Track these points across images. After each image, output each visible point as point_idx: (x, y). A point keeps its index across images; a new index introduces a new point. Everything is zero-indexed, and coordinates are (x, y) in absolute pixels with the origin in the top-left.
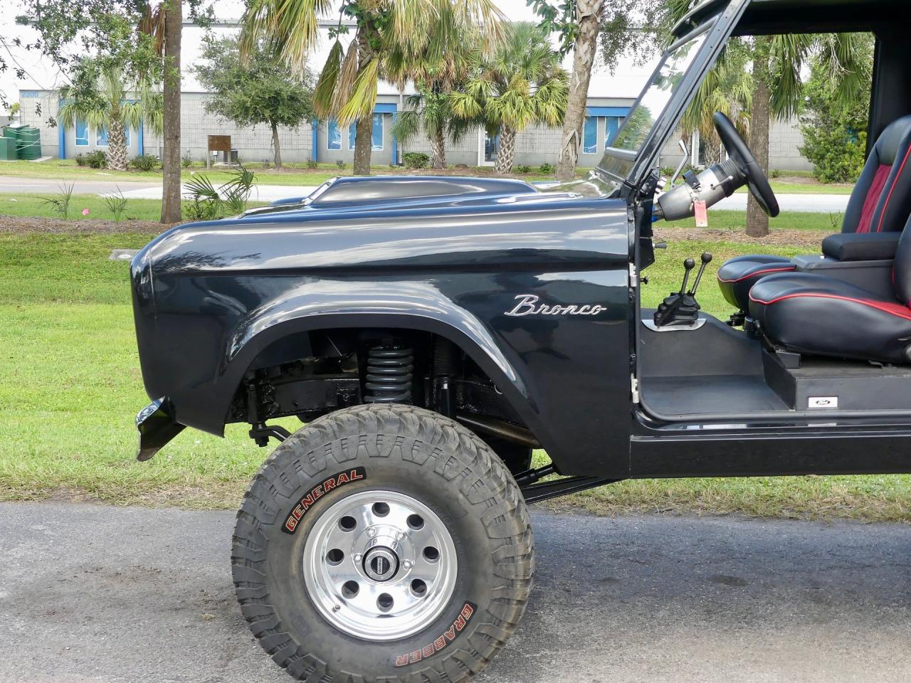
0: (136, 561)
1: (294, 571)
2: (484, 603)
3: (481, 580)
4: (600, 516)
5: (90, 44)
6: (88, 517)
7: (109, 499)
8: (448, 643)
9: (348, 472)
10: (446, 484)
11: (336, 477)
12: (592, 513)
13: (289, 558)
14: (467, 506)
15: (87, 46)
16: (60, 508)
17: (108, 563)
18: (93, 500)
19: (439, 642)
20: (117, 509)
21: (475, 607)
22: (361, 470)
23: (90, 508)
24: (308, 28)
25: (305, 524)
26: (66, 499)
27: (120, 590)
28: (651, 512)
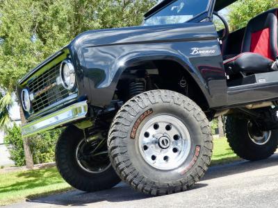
1: (138, 152)
2: (202, 144)
3: (199, 136)
8: (195, 161)
9: (147, 111)
10: (179, 107)
11: (143, 114)
13: (135, 148)
14: (188, 112)
19: (192, 162)
21: (200, 146)
22: (151, 110)
25: (137, 134)
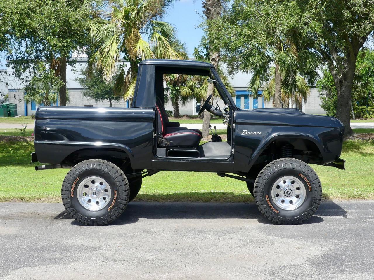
0: (31, 211)
4: (160, 202)
5: (31, 73)
6: (21, 205)
7: (27, 201)
12: (158, 202)
15: (30, 74)
16: (13, 203)
17: (24, 212)
18: (22, 202)
20: (29, 203)
23: (21, 203)
24: (112, 65)
26: (15, 201)
27: (26, 215)
28: (174, 201)
